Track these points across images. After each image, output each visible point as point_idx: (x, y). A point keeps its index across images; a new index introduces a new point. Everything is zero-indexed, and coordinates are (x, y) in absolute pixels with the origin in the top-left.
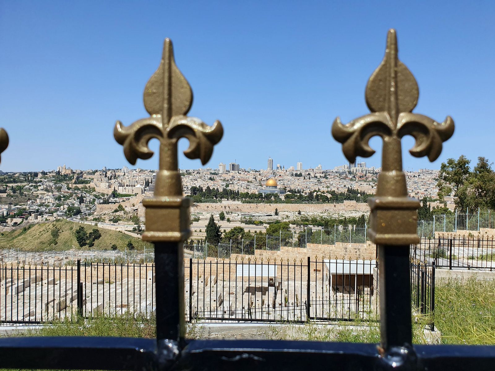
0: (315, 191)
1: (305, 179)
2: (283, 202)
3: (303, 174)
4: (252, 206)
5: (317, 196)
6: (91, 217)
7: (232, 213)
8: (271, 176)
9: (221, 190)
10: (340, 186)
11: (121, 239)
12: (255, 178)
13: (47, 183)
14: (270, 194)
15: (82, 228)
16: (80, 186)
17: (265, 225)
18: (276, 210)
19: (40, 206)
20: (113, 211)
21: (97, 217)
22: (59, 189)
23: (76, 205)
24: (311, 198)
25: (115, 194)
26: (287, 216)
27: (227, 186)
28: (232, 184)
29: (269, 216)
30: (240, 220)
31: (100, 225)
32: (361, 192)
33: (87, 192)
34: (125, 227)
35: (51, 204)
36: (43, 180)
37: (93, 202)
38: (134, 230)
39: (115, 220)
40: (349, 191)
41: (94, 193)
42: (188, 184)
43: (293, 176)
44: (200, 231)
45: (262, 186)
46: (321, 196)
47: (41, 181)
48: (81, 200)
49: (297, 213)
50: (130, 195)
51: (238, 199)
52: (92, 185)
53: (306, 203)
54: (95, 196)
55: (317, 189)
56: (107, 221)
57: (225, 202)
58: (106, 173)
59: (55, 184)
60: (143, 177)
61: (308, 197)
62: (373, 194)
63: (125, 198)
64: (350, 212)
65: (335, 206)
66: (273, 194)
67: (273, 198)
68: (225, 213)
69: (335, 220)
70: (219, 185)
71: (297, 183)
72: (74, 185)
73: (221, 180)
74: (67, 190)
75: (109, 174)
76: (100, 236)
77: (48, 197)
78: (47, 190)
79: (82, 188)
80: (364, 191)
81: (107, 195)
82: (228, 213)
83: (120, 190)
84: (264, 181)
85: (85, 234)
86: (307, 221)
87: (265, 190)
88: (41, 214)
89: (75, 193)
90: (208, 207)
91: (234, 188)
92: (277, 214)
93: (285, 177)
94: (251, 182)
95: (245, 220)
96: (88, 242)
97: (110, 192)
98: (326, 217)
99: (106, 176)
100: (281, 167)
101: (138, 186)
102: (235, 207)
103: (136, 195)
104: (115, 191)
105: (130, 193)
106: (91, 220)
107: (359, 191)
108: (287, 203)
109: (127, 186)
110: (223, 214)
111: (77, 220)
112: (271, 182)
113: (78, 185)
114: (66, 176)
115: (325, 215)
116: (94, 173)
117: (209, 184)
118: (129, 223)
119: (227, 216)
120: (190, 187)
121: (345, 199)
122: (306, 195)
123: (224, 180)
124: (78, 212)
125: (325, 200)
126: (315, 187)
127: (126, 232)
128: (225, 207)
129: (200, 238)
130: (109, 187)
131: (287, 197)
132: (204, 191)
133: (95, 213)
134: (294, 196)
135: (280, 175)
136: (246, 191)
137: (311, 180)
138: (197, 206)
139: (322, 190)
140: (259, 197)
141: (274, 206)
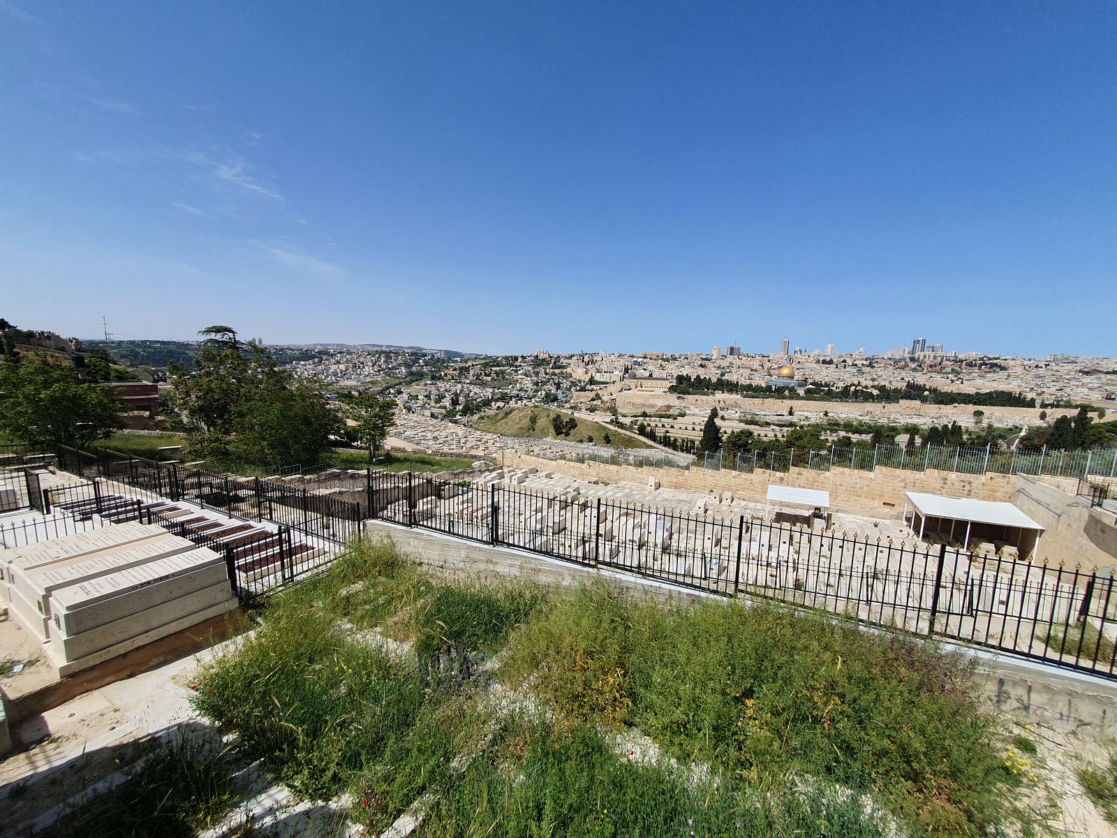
0: (853, 385)
1: (837, 367)
2: (802, 398)
3: (835, 361)
4: (755, 402)
5: (856, 392)
6: (567, 405)
7: (727, 409)
8: (784, 362)
9: (714, 380)
10: (896, 380)
11: (598, 430)
12: (762, 366)
13: (526, 368)
14: (783, 387)
15: (559, 416)
16: (557, 371)
17: (772, 427)
18: (791, 408)
19: (519, 391)
20: (590, 399)
21: (573, 405)
22: (537, 374)
23: (553, 392)
24: (845, 395)
25: (592, 381)
26: (807, 418)
27: (723, 375)
28: (729, 372)
29: (779, 415)
30: (738, 418)
31: (576, 415)
32: (931, 388)
33: (563, 377)
34: (602, 418)
35: (529, 390)
36: (522, 364)
37: (569, 389)
38: (612, 421)
39: (592, 410)
40: (909, 385)
41: (571, 379)
42: (673, 371)
43: (819, 363)
44: (686, 429)
45: (771, 376)
46: (862, 391)
47: (521, 366)
48: (558, 386)
49: (822, 414)
50: (607, 383)
51: (737, 392)
52: (569, 370)
53: (836, 401)
54: (572, 382)
55: (856, 383)
56: (584, 410)
57: (719, 395)
58: (583, 358)
59: (533, 368)
60: (622, 362)
61: (841, 392)
62: (952, 392)
63: (602, 386)
64: (908, 417)
65: (884, 407)
66: (787, 387)
67: (787, 393)
68: (718, 409)
69: (883, 426)
70: (712, 374)
71: (824, 372)
72: (552, 370)
73: (715, 367)
74: (544, 375)
75: (586, 359)
76: (576, 426)
77: (527, 382)
78: (526, 375)
79: (559, 373)
80: (937, 387)
81: (584, 382)
82: (722, 409)
83: (598, 377)
84: (774, 369)
85: (561, 422)
86: (837, 426)
87: (775, 381)
88: (521, 399)
89: (552, 379)
90: (697, 400)
91: (732, 377)
92: (791, 413)
93: (807, 365)
94: (756, 370)
95: (745, 419)
96: (564, 431)
97: (587, 378)
98: (868, 421)
99: (583, 361)
100: (800, 351)
101: (617, 372)
102: (732, 402)
103: (614, 382)
104: (592, 377)
105: (608, 380)
106: (567, 408)
107: (927, 387)
108: (808, 400)
109: (605, 372)
110: (717, 410)
111: (553, 406)
112: (785, 371)
113: (555, 370)
114: (544, 360)
115: (866, 419)
116: (571, 357)
117: (699, 373)
118: (606, 414)
119: (721, 413)
120: (675, 376)
121: (902, 398)
122: (838, 390)
123: (719, 368)
124: (555, 399)
125: (868, 397)
126: (853, 379)
127: (603, 424)
128: (719, 401)
129: (685, 436)
130: (586, 373)
131: (808, 391)
132: (693, 380)
133: (572, 401)
134: (819, 391)
135: (799, 362)
136: (748, 382)
137: (848, 369)
138: (683, 399)
139: (864, 383)
140: (767, 391)
141: (788, 403)
